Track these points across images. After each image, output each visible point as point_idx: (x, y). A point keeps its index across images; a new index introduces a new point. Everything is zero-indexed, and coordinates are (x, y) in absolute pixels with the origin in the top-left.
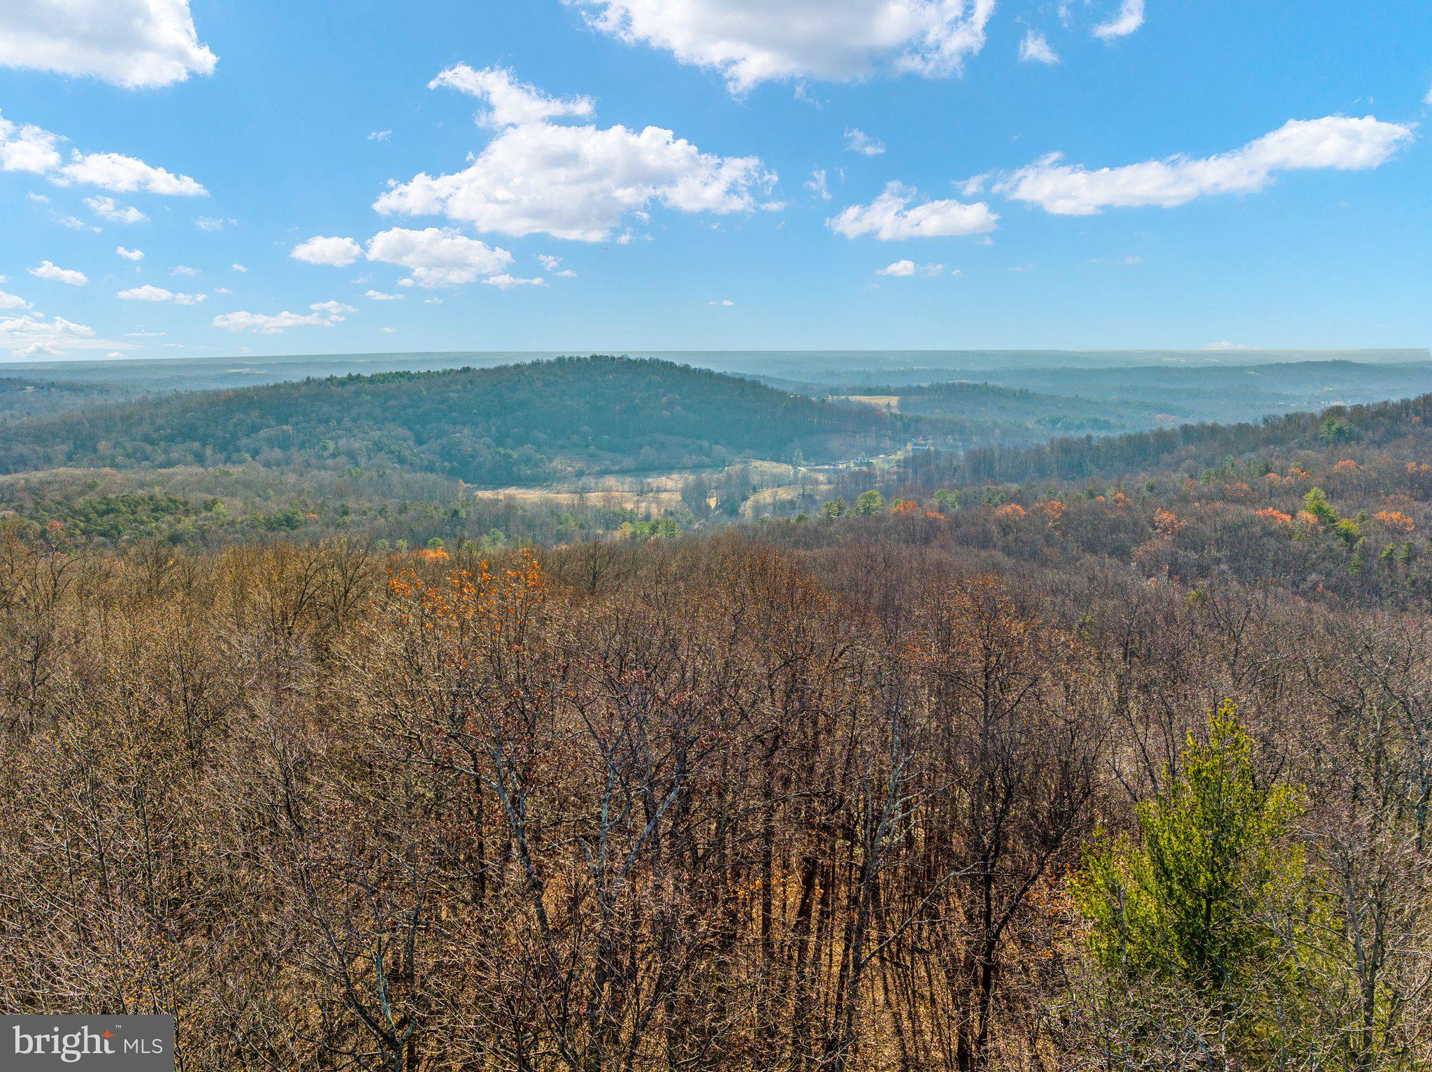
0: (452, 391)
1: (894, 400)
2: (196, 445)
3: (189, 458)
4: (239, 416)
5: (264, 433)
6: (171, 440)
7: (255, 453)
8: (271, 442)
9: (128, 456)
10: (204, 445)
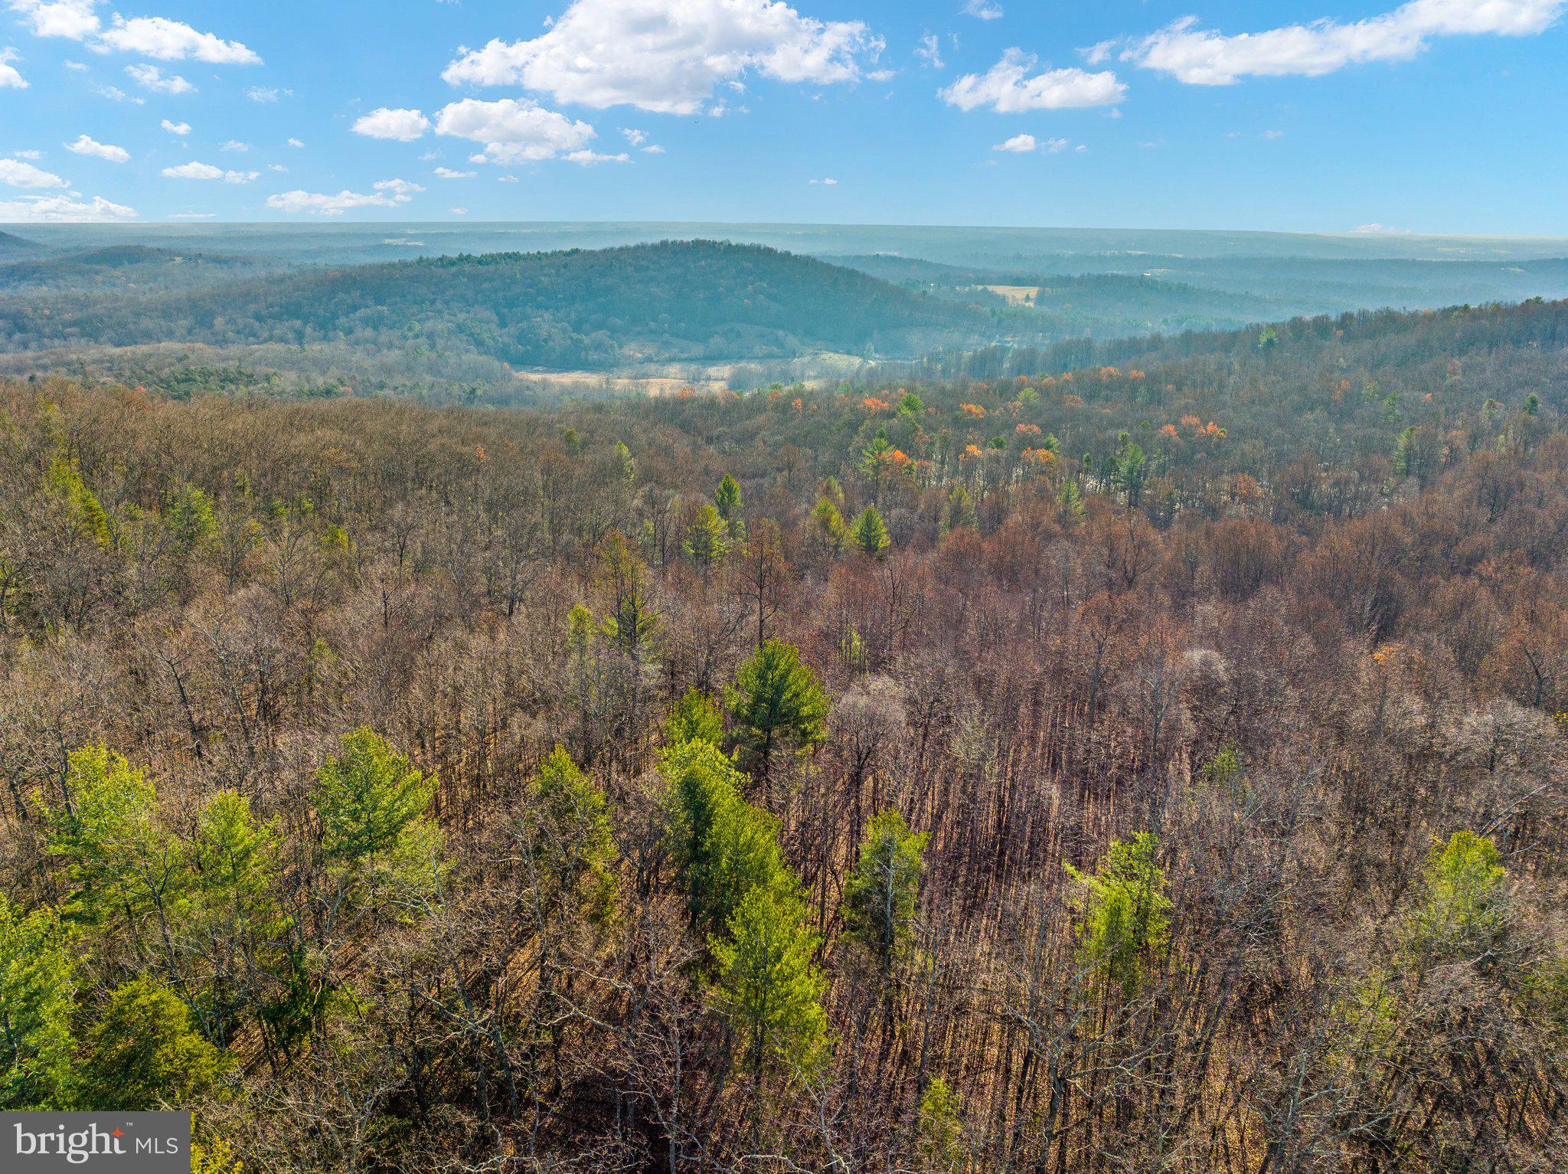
0: (545, 275)
1: (1033, 292)
2: (298, 323)
3: (290, 335)
4: (340, 296)
5: (362, 312)
6: (278, 317)
7: (349, 331)
8: (366, 322)
9: (238, 332)
10: (305, 324)
